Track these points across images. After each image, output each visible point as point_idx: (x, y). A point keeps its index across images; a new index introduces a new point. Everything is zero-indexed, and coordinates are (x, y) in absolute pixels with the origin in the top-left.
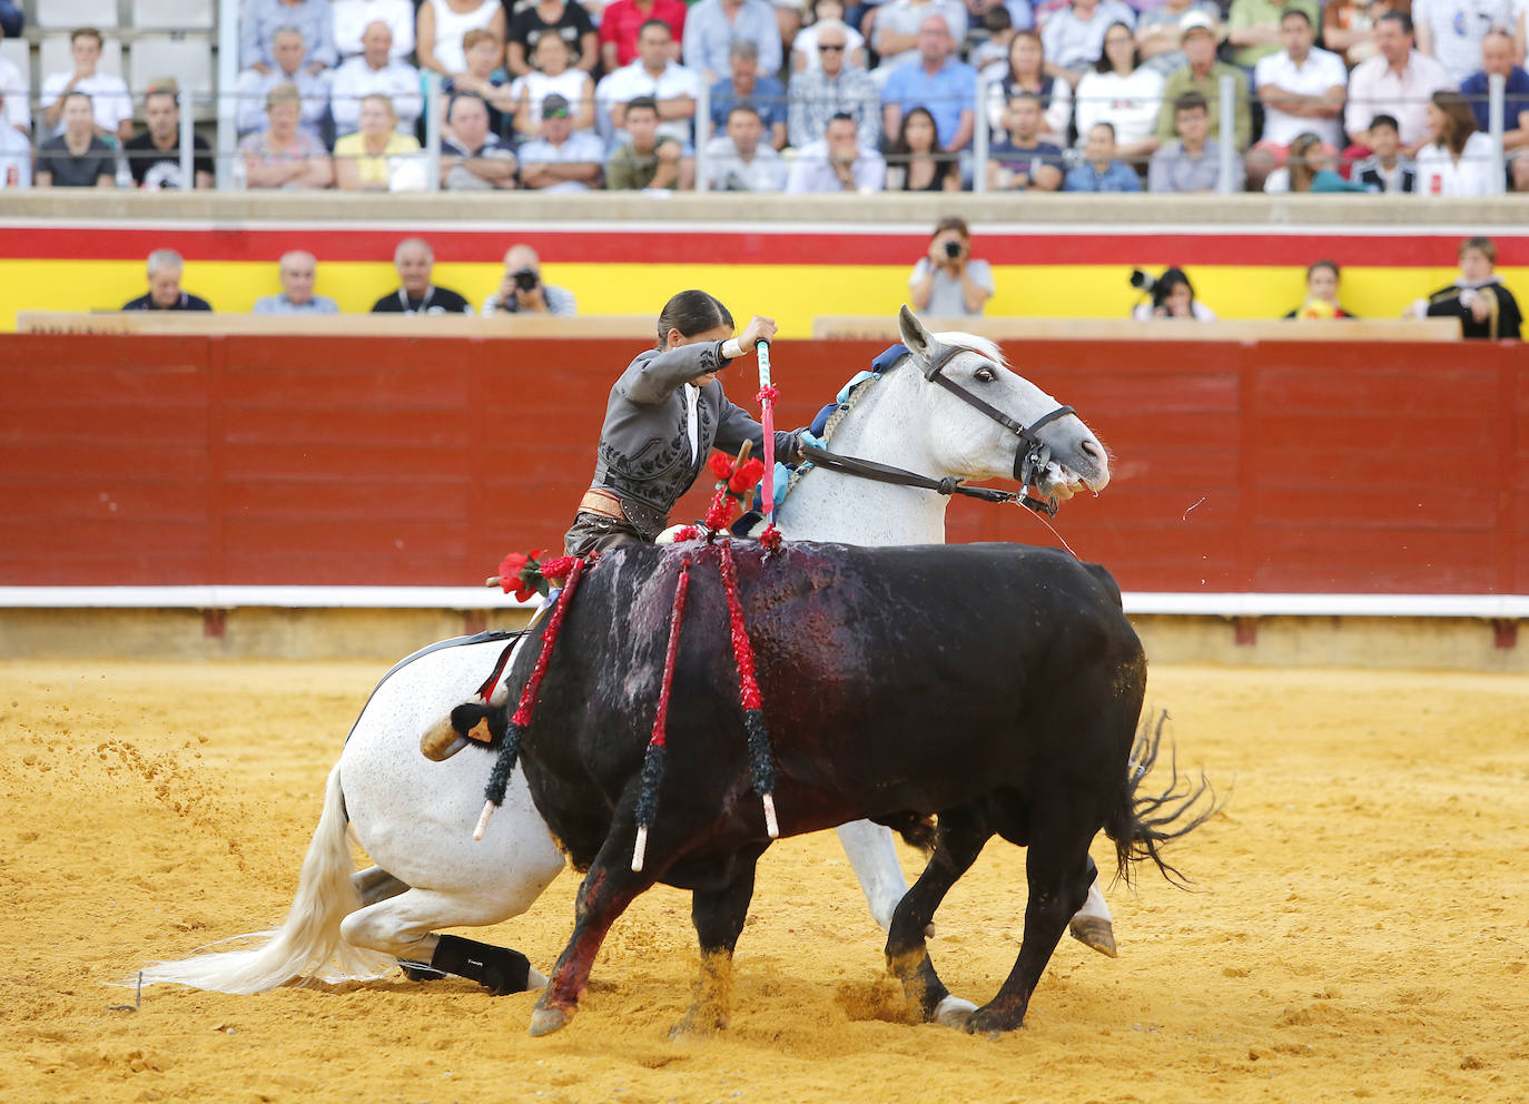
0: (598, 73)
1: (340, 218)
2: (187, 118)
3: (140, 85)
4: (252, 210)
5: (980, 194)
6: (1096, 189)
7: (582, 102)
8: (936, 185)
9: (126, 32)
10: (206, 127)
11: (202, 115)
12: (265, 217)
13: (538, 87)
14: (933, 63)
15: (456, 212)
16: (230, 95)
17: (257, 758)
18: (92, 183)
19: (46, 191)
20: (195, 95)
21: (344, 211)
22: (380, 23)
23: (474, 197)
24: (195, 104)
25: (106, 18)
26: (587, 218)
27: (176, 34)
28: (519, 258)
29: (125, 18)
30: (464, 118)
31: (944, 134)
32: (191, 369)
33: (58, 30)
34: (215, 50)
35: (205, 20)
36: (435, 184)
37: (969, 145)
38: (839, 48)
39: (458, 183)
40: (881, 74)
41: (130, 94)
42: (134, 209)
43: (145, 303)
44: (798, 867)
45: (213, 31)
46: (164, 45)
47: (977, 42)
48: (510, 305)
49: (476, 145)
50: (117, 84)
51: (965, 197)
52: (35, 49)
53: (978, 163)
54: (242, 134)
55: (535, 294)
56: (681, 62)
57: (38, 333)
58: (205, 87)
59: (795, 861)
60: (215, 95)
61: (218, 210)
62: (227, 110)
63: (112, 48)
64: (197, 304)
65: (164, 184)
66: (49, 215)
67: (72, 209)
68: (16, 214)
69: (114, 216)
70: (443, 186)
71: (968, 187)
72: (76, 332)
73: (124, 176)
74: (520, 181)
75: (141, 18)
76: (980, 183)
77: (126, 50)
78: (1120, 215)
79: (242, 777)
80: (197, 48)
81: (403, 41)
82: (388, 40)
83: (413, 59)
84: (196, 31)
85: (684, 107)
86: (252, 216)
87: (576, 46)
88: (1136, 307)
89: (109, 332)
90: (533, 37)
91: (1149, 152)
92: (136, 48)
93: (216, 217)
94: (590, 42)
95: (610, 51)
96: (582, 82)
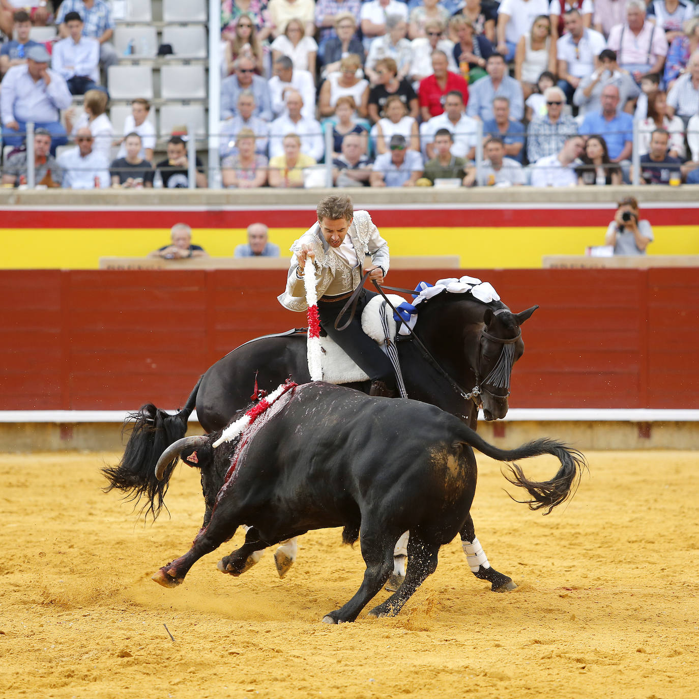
0: (420, 120)
1: (277, 203)
2: (192, 148)
3: (166, 131)
4: (228, 199)
5: (634, 186)
7: (411, 136)
9: (158, 101)
10: (202, 155)
11: (200, 147)
12: (235, 203)
13: (387, 128)
14: (609, 113)
16: (215, 136)
20: (196, 135)
21: (279, 199)
24: (197, 141)
25: (148, 94)
26: (414, 202)
27: (185, 102)
29: (157, 93)
30: (349, 147)
32: (195, 289)
33: (120, 101)
34: (207, 110)
35: (201, 94)
36: (330, 183)
38: (559, 103)
39: (343, 183)
40: (580, 119)
42: (162, 200)
45: (206, 100)
46: (179, 108)
49: (355, 162)
51: (626, 188)
53: (635, 170)
54: (222, 158)
57: (111, 269)
58: (201, 131)
60: (207, 136)
61: (210, 199)
62: (214, 143)
65: (178, 186)
66: (116, 204)
68: (98, 203)
69: (153, 204)
70: (335, 185)
71: (628, 181)
72: (132, 269)
73: (158, 182)
75: (166, 94)
76: (634, 180)
77: (158, 111)
82: (301, 104)
84: (196, 100)
86: (228, 203)
87: (408, 106)
89: (150, 269)
90: (383, 101)
92: (163, 110)
93: (208, 204)
94: (414, 103)
95: (425, 110)
96: (412, 125)
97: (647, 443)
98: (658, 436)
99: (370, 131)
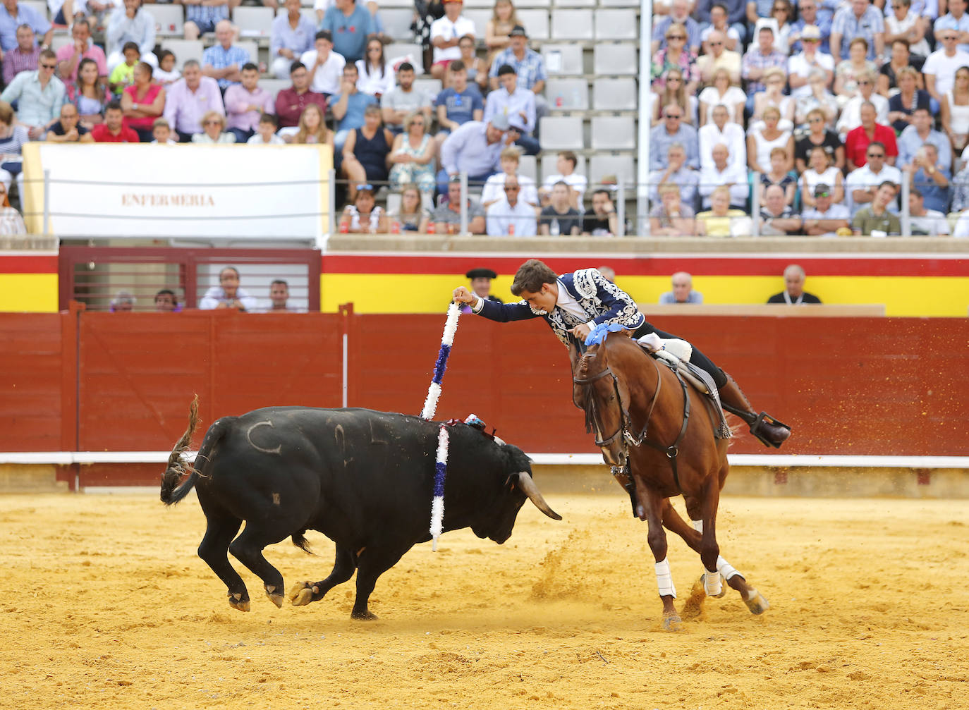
2: (621, 197)
3: (595, 180)
4: (656, 247)
7: (837, 187)
10: (631, 203)
11: (629, 196)
12: (664, 251)
13: (812, 178)
16: (643, 185)
20: (626, 184)
25: (577, 145)
27: (615, 152)
29: (587, 144)
30: (773, 197)
34: (636, 161)
35: (630, 144)
39: (769, 232)
46: (608, 158)
49: (779, 212)
52: (539, 161)
58: (630, 180)
60: (636, 185)
61: (638, 247)
62: (643, 192)
70: (761, 234)
74: (802, 231)
75: (596, 144)
77: (588, 161)
82: (727, 153)
84: (625, 151)
86: (657, 251)
87: (832, 156)
90: (808, 152)
92: (593, 160)
93: (637, 251)
94: (840, 153)
95: (850, 161)
96: (837, 175)
99: (797, 181)
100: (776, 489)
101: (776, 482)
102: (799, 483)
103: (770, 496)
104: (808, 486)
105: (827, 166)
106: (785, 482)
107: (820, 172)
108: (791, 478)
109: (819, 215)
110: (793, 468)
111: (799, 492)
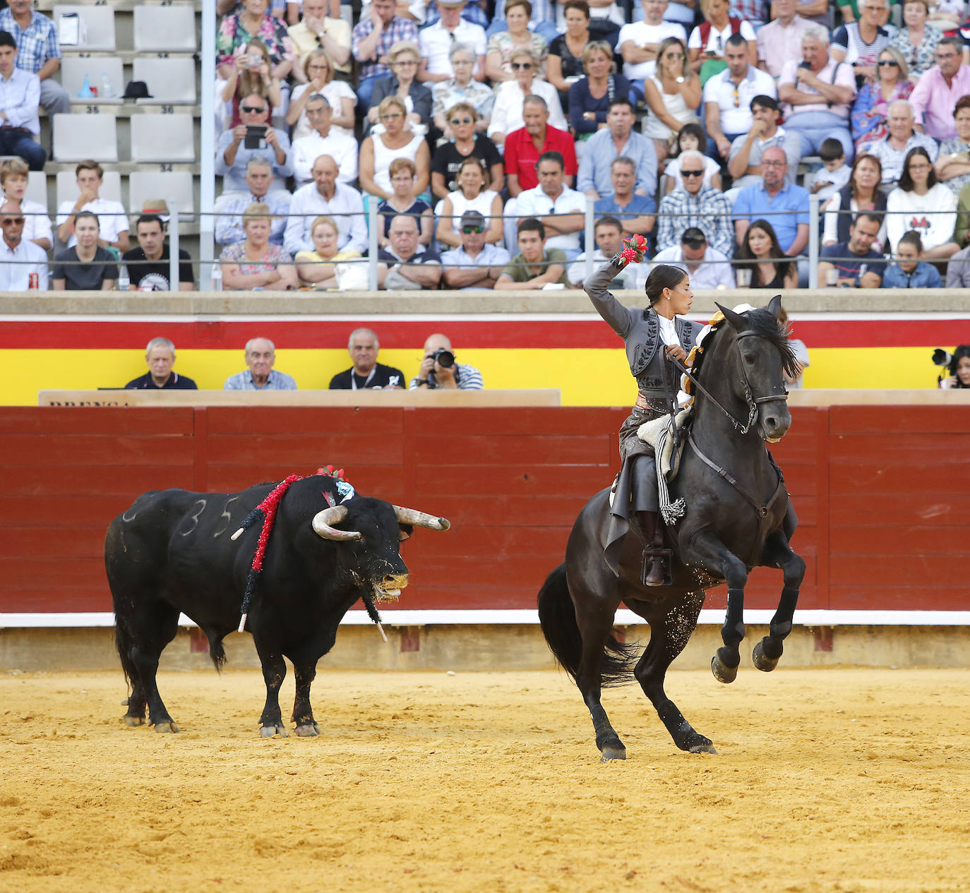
0: (506, 195)
2: (174, 232)
3: (136, 207)
4: (227, 306)
5: (814, 290)
6: (908, 286)
7: (493, 217)
8: (779, 283)
9: (125, 163)
10: (191, 239)
11: (186, 230)
12: (237, 312)
13: (458, 203)
14: (773, 187)
15: (391, 307)
16: (209, 214)
17: (233, 748)
18: (98, 287)
19: (61, 293)
20: (182, 214)
22: (329, 158)
23: (405, 294)
24: (182, 222)
25: (108, 153)
27: (166, 166)
28: (436, 342)
29: (124, 153)
30: (400, 233)
31: (782, 243)
32: (178, 435)
33: (70, 163)
34: (197, 178)
35: (189, 154)
37: (804, 251)
38: (699, 173)
39: (394, 284)
40: (732, 194)
41: (128, 214)
42: (132, 307)
43: (144, 382)
44: (669, 833)
45: (196, 162)
46: (156, 174)
47: (811, 168)
48: (430, 380)
49: (409, 255)
50: (117, 207)
51: (802, 292)
52: (51, 178)
53: (812, 266)
54: (219, 246)
55: (451, 371)
56: (574, 186)
57: (55, 406)
58: (188, 208)
59: (666, 827)
60: (197, 214)
61: (200, 307)
62: (206, 226)
63: (112, 178)
64: (186, 384)
65: (154, 289)
67: (82, 307)
69: (116, 313)
70: (381, 288)
71: (804, 284)
72: (86, 405)
73: (124, 281)
74: (443, 283)
75: (137, 154)
76: (812, 283)
77: (125, 178)
78: (926, 306)
79: (222, 763)
80: (181, 176)
81: (348, 170)
82: (335, 171)
83: (357, 184)
84: (181, 163)
85: (574, 222)
86: (228, 312)
88: (940, 379)
89: (113, 405)
90: (452, 167)
91: (948, 255)
92: (133, 176)
93: (197, 313)
94: (497, 170)
95: (513, 178)
96: (494, 200)
97: (828, 658)
98: (843, 647)
99: (433, 208)
100: (403, 658)
101: (403, 650)
102: (436, 651)
103: (395, 670)
104: (450, 653)
105: (482, 189)
106: (417, 649)
107: (471, 196)
108: (425, 643)
109: (466, 259)
110: (428, 628)
111: (437, 664)
